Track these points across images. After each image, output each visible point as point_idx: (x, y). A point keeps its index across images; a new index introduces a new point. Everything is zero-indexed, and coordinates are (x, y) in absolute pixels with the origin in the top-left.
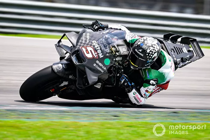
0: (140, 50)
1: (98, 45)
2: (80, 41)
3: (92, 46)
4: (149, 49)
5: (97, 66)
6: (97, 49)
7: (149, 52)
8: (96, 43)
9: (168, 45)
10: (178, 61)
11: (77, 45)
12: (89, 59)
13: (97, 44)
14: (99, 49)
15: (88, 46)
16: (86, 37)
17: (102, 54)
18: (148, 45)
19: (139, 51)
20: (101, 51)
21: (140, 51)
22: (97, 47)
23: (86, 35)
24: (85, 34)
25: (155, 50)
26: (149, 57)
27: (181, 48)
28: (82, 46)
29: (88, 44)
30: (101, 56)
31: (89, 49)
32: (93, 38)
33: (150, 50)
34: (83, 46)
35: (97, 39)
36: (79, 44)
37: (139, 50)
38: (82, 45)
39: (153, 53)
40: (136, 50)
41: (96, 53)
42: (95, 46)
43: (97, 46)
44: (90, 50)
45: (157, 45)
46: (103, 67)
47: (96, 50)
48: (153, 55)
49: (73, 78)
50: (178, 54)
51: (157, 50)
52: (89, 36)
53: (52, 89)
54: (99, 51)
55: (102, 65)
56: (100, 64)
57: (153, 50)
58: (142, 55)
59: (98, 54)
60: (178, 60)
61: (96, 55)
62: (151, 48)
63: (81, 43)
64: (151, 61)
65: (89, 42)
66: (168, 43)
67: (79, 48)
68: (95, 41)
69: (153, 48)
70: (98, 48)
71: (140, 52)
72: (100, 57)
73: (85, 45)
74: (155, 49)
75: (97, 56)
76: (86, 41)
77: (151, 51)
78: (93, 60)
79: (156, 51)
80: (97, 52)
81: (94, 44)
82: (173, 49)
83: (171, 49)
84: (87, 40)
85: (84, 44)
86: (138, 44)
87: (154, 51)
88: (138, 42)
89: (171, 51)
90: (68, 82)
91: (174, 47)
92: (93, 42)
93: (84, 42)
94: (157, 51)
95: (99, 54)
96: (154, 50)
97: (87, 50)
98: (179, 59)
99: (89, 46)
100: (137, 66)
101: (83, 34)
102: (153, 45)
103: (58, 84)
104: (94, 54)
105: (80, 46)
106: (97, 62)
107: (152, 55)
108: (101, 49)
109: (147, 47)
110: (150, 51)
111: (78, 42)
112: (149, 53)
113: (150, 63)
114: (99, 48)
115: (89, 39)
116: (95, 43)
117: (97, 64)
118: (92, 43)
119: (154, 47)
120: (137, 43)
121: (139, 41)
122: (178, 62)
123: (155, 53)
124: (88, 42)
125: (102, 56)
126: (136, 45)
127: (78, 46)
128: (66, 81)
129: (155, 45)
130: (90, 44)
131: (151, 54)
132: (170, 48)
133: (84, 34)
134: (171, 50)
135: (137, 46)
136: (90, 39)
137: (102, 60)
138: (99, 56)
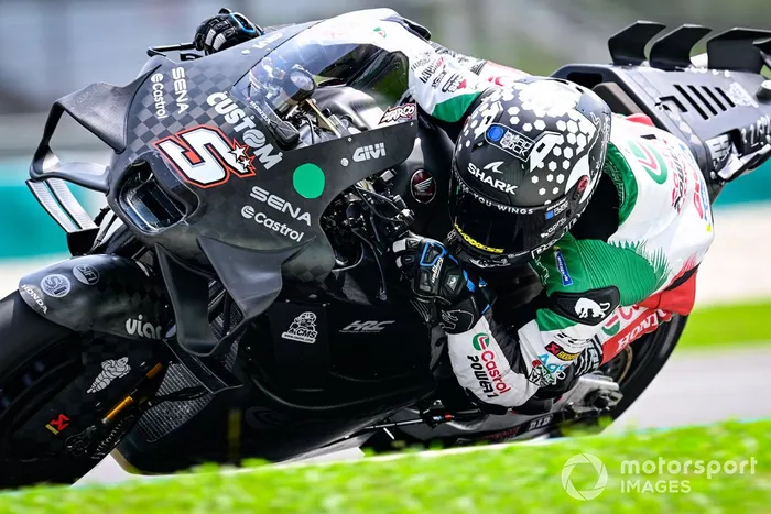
0: (495, 166)
1: (241, 106)
2: (145, 115)
3: (211, 124)
4: (539, 150)
5: (261, 218)
6: (237, 129)
7: (541, 166)
8: (229, 101)
9: (642, 82)
10: (712, 150)
11: (131, 137)
12: (212, 189)
13: (235, 106)
14: (248, 128)
15: (188, 127)
16: (169, 90)
17: (270, 147)
18: (527, 127)
19: (489, 173)
20: (259, 134)
21: (495, 170)
22: (236, 120)
23: (167, 79)
24: (161, 78)
25: (575, 147)
26: (549, 191)
27: (718, 90)
28: (160, 137)
29: (186, 120)
30: (271, 160)
31: (198, 139)
32: (204, 87)
33: (545, 152)
34: (164, 136)
35: (228, 83)
36: (142, 130)
37: (487, 167)
38: (158, 129)
39: (566, 165)
40: (473, 170)
41: (239, 152)
42: (227, 117)
43: (234, 115)
44: (206, 145)
45: (575, 115)
46: (294, 216)
47: (234, 139)
48: (567, 174)
49: (149, 330)
50: (706, 117)
51: (582, 142)
52: (186, 78)
53: (56, 419)
54: (254, 138)
55: (288, 204)
56: (275, 202)
57: (563, 147)
58: (510, 189)
59: (250, 152)
60: (710, 143)
61: (240, 160)
62: (550, 140)
63: (152, 122)
64: (565, 205)
65: (192, 105)
66: (641, 74)
67: (146, 148)
68: (222, 95)
69: (561, 140)
70: (241, 121)
71: (495, 177)
72: (267, 167)
73: (174, 128)
74: (571, 139)
75: (246, 162)
76: (172, 107)
77: (550, 157)
78: (233, 188)
79: (579, 151)
80: (242, 144)
81: (219, 109)
82: (672, 98)
83: (663, 99)
84: (179, 100)
85: (168, 122)
86: (478, 133)
87: (568, 153)
88: (474, 124)
89: (666, 108)
90: (126, 359)
91: (678, 87)
92: (211, 100)
93: (162, 115)
94: (586, 148)
95: (257, 153)
96: (565, 145)
97: (188, 150)
98: (715, 141)
99: (194, 124)
100: (500, 251)
101: (153, 79)
102: (558, 119)
103: (78, 382)
104: (231, 160)
105: (148, 137)
106: (258, 193)
107: (561, 178)
108: (259, 125)
109: (524, 143)
110: (546, 161)
111: (132, 123)
112: (546, 171)
113: (563, 220)
114: (249, 122)
115: (185, 92)
116: (220, 103)
117: (261, 207)
118: (206, 106)
119: (565, 133)
120: (472, 131)
121: (480, 119)
122: (715, 156)
123: (574, 161)
124: (184, 108)
125: (278, 158)
126: (468, 144)
127: (139, 144)
128: (116, 359)
129: (566, 119)
130: (197, 113)
131: (555, 174)
132: (652, 93)
133: (157, 77)
134: (666, 103)
135: (475, 147)
136: (191, 94)
137: (278, 180)
138: (256, 162)
